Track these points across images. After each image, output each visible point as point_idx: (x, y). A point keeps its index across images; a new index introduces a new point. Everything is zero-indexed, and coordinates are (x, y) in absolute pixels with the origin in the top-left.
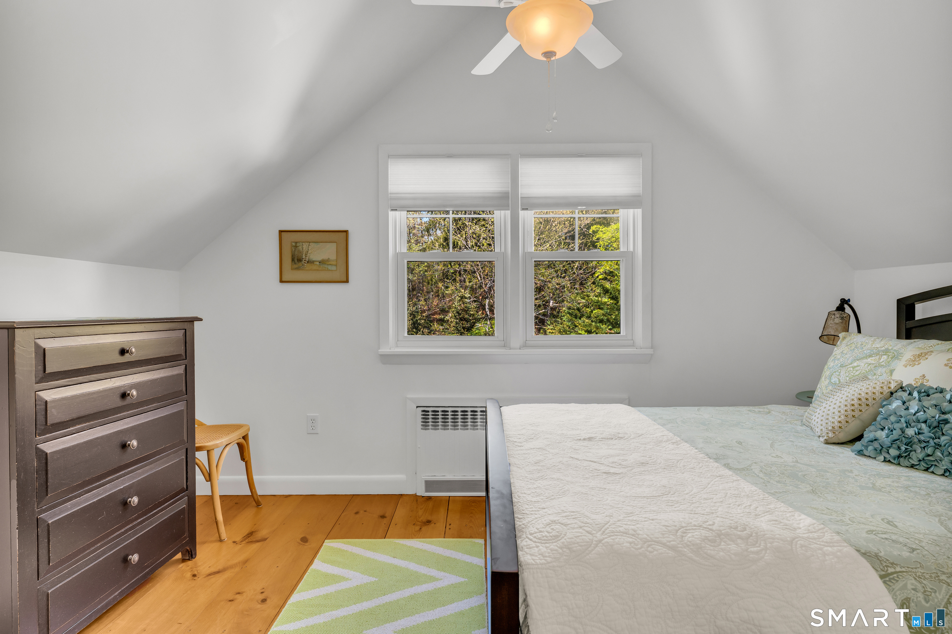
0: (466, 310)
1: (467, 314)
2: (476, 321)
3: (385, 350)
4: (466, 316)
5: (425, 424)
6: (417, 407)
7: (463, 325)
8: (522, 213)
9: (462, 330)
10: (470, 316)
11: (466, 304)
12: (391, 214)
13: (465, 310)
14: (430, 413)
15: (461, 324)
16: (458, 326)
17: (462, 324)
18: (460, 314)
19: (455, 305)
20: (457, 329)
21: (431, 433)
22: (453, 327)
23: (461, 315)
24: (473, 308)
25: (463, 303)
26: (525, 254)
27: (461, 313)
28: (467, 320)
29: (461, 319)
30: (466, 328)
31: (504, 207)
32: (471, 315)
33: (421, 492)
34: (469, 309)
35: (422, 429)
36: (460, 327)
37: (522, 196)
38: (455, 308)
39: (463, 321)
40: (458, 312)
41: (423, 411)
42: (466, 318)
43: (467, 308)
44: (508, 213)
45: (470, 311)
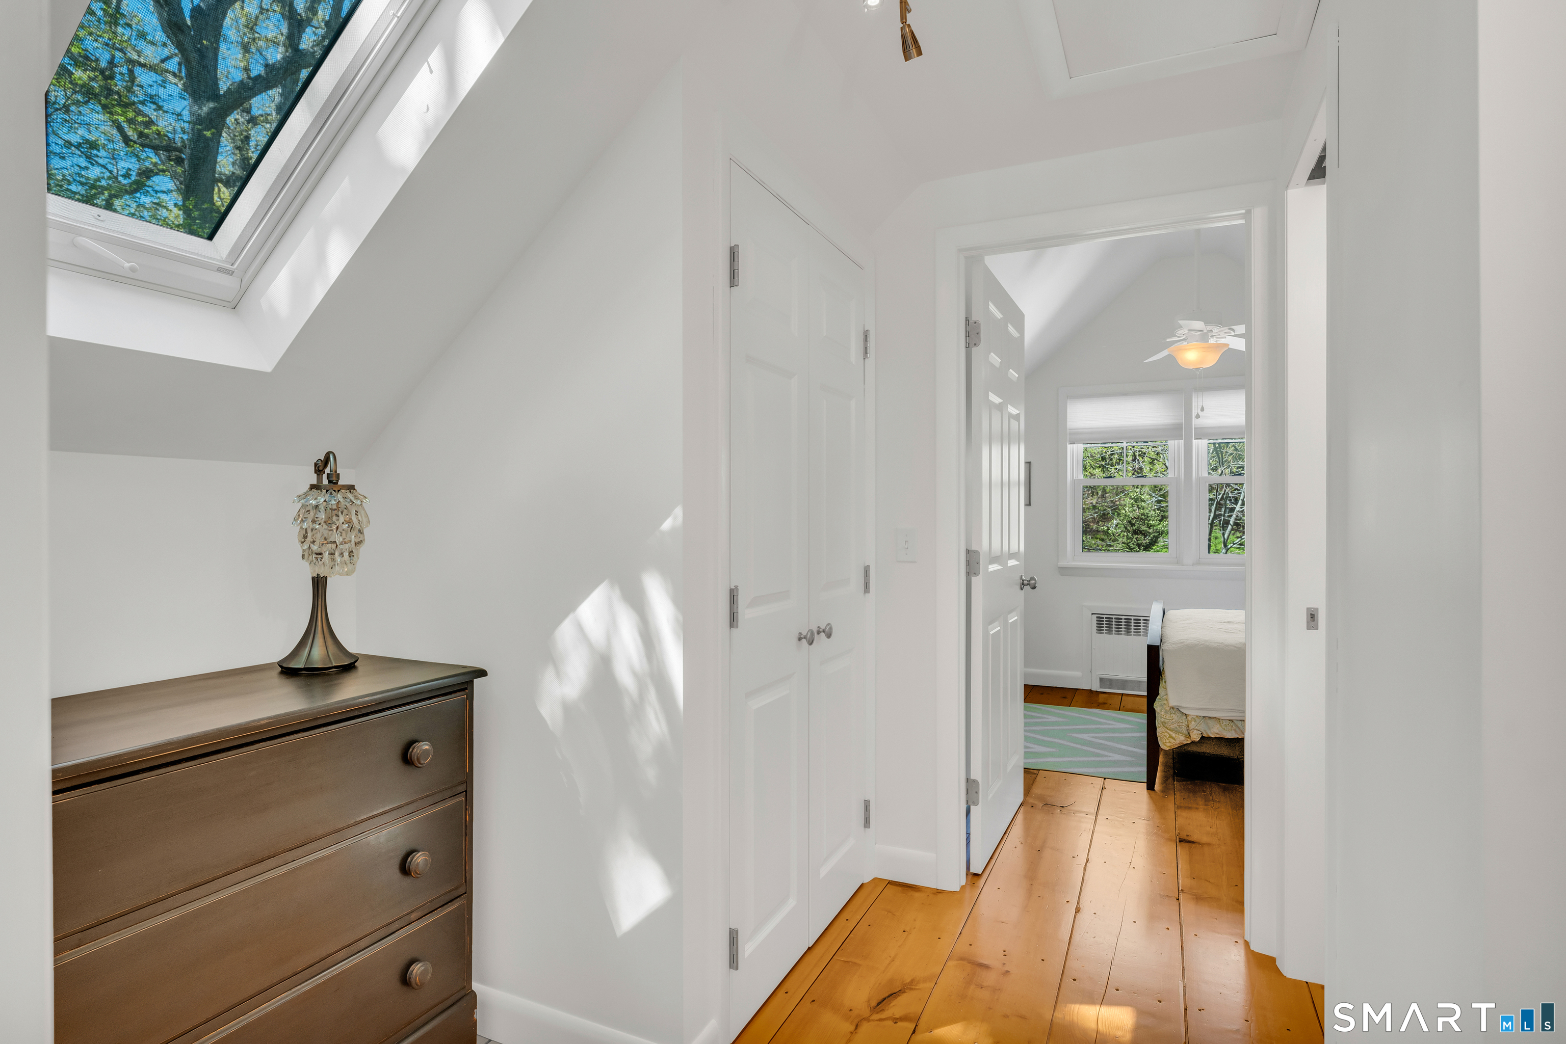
0: (1144, 518)
1: (1145, 525)
2: (1159, 535)
3: (1063, 563)
4: (1142, 527)
5: (1100, 629)
6: (1092, 614)
7: (1137, 541)
8: (1195, 442)
9: (1137, 548)
10: (1150, 528)
11: (1143, 509)
12: (1069, 446)
13: (1142, 519)
14: (1105, 619)
15: (1134, 539)
16: (1130, 542)
17: (1136, 539)
18: (1133, 525)
19: (1126, 512)
20: (1129, 546)
21: (1105, 637)
22: (1123, 543)
23: (1135, 526)
24: (1155, 516)
25: (1139, 508)
26: (1199, 479)
27: (1135, 523)
28: (1145, 534)
29: (1135, 532)
30: (1143, 546)
31: (1179, 437)
32: (1151, 526)
33: (1096, 687)
34: (1148, 517)
35: (1097, 632)
36: (1133, 544)
37: (1196, 427)
38: (1126, 515)
39: (1138, 534)
40: (1130, 522)
41: (1097, 617)
42: (1144, 531)
43: (1145, 516)
44: (1182, 442)
45: (1150, 520)
